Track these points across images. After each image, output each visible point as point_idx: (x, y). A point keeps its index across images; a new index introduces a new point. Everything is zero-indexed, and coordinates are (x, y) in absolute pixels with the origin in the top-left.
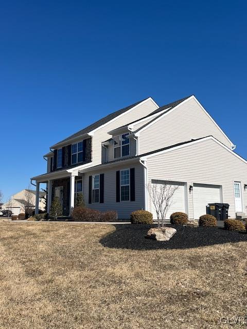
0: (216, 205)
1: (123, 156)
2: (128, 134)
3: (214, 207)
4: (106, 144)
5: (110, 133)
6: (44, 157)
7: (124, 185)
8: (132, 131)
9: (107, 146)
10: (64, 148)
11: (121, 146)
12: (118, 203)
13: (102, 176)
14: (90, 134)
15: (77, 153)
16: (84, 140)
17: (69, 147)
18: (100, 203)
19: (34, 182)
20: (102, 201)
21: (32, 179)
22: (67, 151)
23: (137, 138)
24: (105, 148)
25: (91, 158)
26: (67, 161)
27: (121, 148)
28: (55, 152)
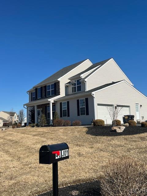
0: (128, 116)
1: (78, 91)
2: (80, 80)
3: (127, 117)
4: (67, 85)
5: (69, 79)
6: (27, 92)
7: (82, 107)
8: (83, 78)
9: (67, 86)
10: (41, 88)
11: (76, 86)
12: (79, 116)
13: (68, 102)
14: (59, 80)
15: (51, 90)
16: (55, 83)
17: (45, 87)
18: (68, 116)
19: (25, 106)
20: (69, 116)
21: (24, 105)
22: (44, 89)
23: (86, 81)
24: (67, 87)
25: (60, 93)
26: (44, 95)
27: (76, 87)
28: (36, 89)
